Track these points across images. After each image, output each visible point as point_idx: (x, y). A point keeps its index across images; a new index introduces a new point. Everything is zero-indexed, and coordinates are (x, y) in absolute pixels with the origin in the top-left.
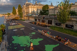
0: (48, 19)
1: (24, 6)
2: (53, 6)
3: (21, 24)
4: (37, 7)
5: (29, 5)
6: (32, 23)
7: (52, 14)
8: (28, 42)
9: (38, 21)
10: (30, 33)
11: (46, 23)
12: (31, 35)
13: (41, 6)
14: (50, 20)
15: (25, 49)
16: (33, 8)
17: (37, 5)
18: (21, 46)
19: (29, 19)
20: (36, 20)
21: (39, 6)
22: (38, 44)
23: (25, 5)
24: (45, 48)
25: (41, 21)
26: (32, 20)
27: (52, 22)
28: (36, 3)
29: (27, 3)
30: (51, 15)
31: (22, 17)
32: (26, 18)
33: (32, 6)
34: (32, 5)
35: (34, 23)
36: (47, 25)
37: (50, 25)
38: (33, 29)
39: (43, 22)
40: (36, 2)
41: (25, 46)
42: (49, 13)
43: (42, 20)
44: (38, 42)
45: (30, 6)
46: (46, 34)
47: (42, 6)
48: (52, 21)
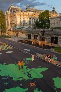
0: (50, 35)
1: (8, 12)
2: (56, 12)
3: (5, 44)
4: (30, 14)
5: (17, 11)
6: (24, 42)
7: (56, 26)
8: (24, 74)
9: (33, 38)
10: (24, 59)
11: (47, 42)
12: (26, 62)
13: (36, 12)
14: (55, 36)
15: (21, 85)
16: (22, 17)
17: (30, 11)
18: (14, 79)
19: (17, 36)
20: (29, 37)
21: (33, 12)
22: (42, 76)
23: (8, 10)
24: (54, 83)
25: (38, 38)
26: (22, 36)
27: (58, 41)
28: (27, 8)
29: (13, 7)
30: (55, 28)
31: (5, 32)
32: (12, 33)
33: (22, 13)
34: (22, 11)
35: (26, 42)
36: (49, 44)
37: (54, 45)
38: (28, 52)
39: (42, 39)
40: (28, 5)
41: (20, 80)
42: (51, 25)
43: (40, 37)
44: (41, 73)
45: (17, 13)
46: (50, 60)
47: (38, 12)
48: (57, 38)
